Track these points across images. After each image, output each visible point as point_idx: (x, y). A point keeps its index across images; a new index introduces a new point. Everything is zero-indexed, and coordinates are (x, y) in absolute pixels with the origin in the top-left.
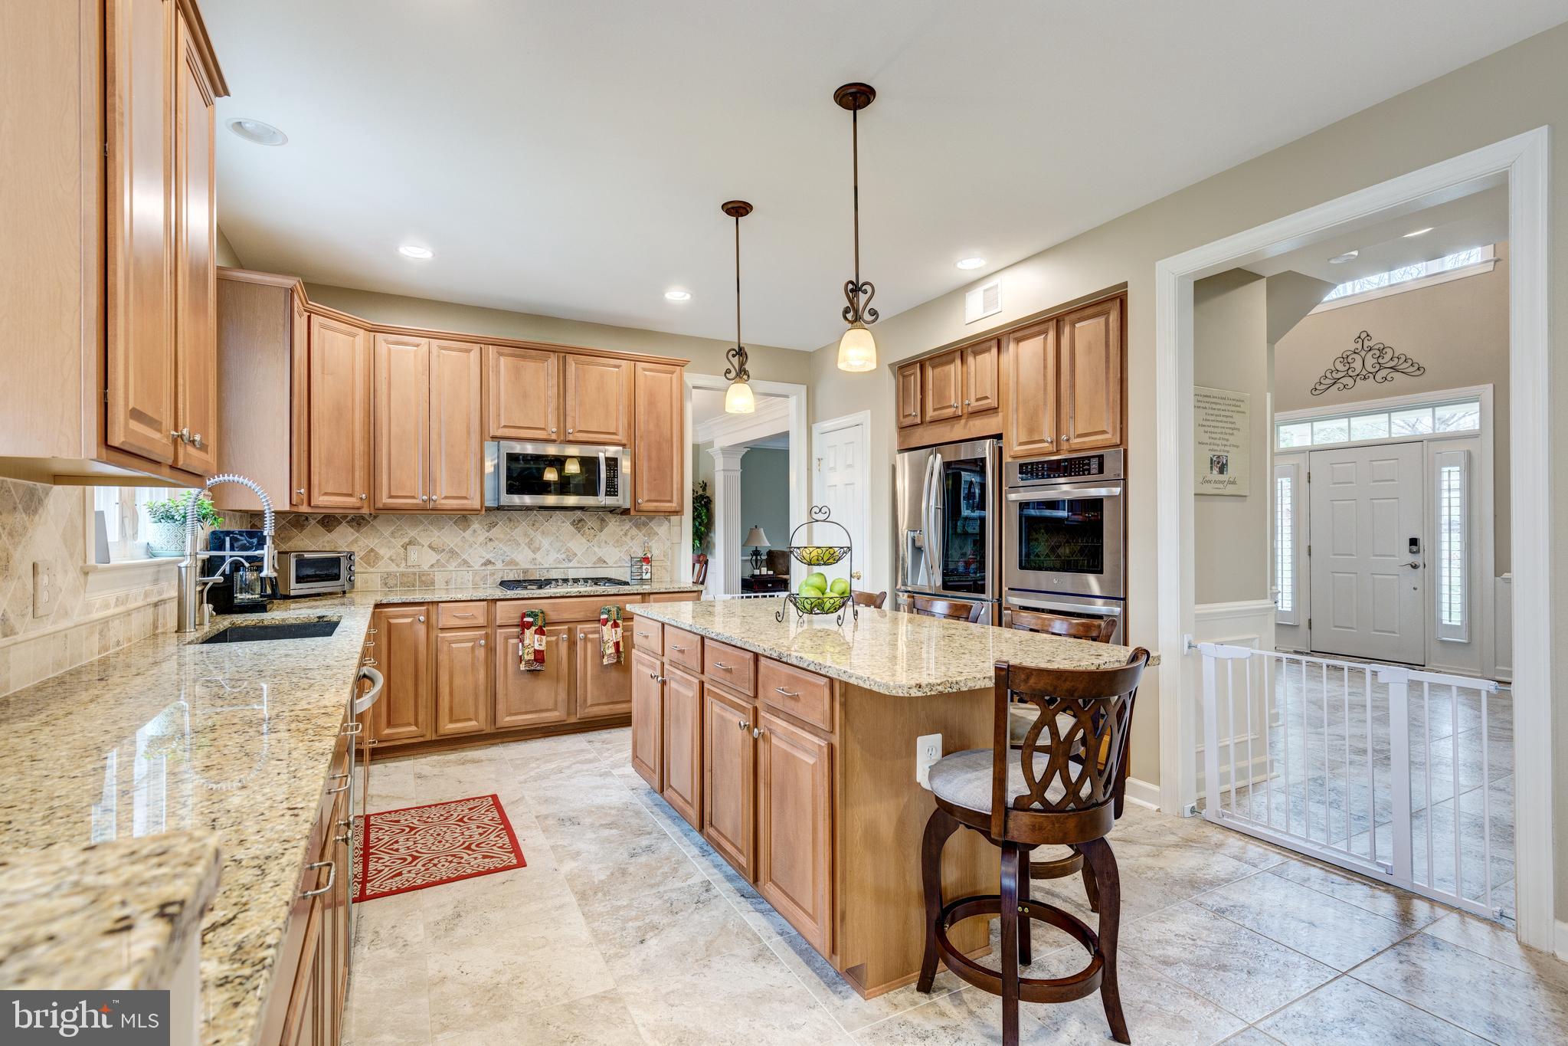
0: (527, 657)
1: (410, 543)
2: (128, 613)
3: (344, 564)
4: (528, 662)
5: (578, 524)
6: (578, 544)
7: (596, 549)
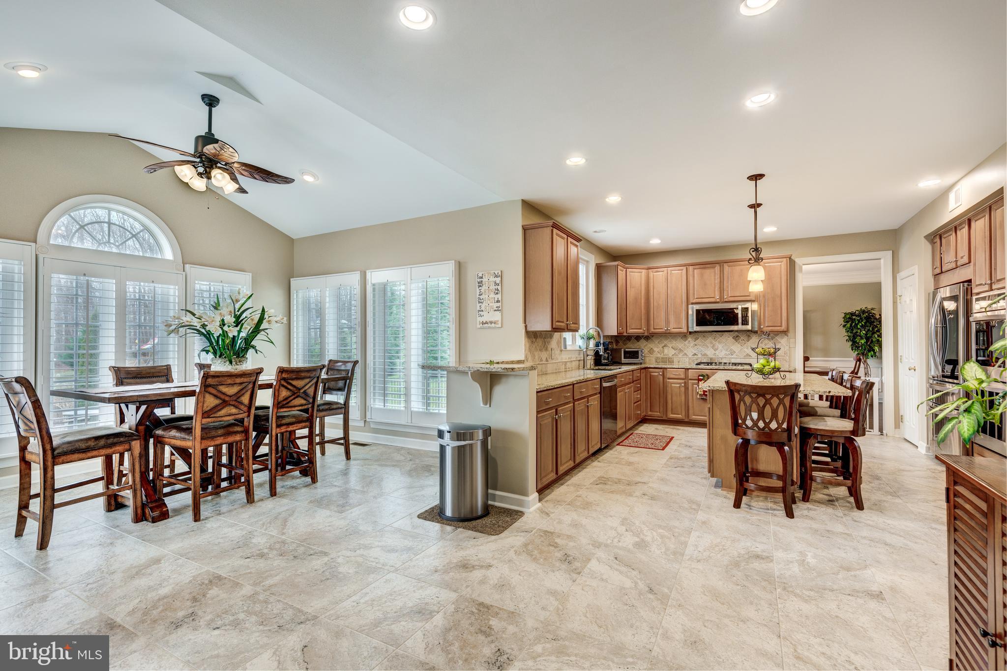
0: (700, 393)
1: (665, 346)
2: (571, 361)
3: (640, 353)
4: (700, 395)
5: (736, 338)
6: (736, 347)
7: (746, 350)
